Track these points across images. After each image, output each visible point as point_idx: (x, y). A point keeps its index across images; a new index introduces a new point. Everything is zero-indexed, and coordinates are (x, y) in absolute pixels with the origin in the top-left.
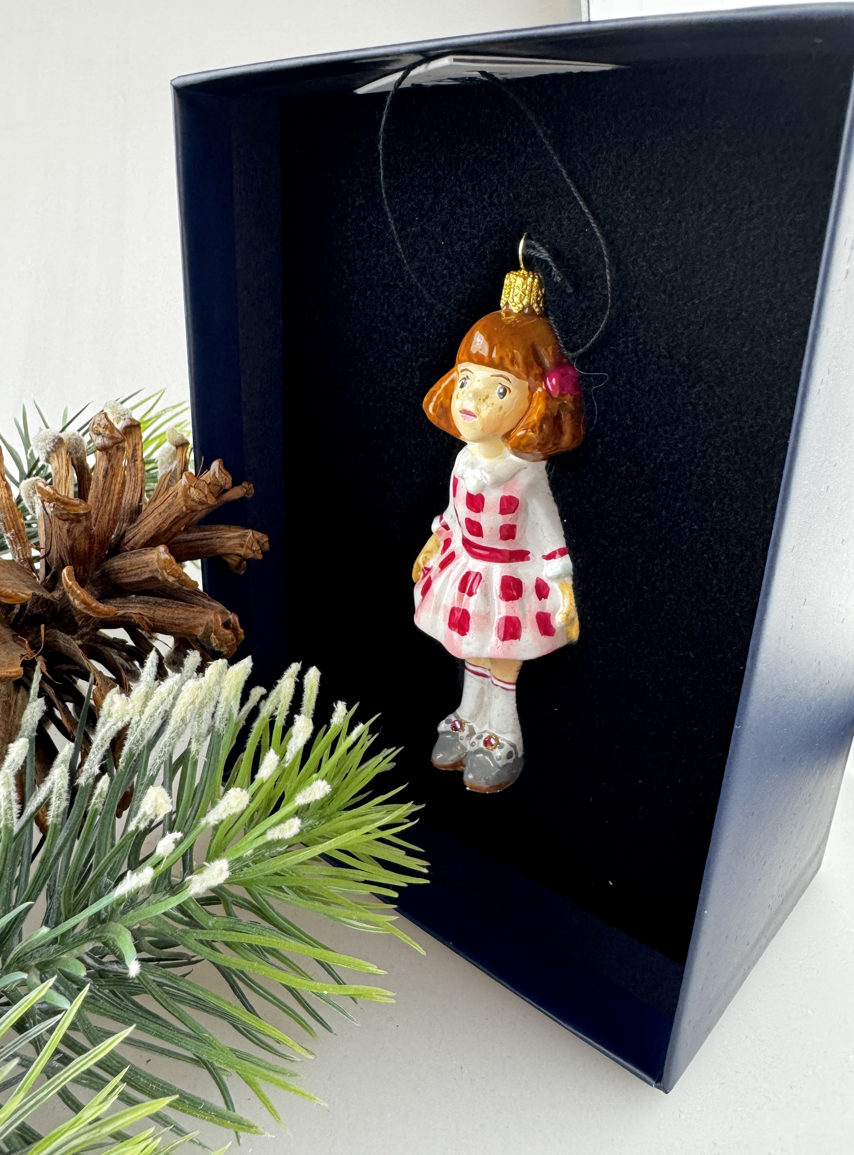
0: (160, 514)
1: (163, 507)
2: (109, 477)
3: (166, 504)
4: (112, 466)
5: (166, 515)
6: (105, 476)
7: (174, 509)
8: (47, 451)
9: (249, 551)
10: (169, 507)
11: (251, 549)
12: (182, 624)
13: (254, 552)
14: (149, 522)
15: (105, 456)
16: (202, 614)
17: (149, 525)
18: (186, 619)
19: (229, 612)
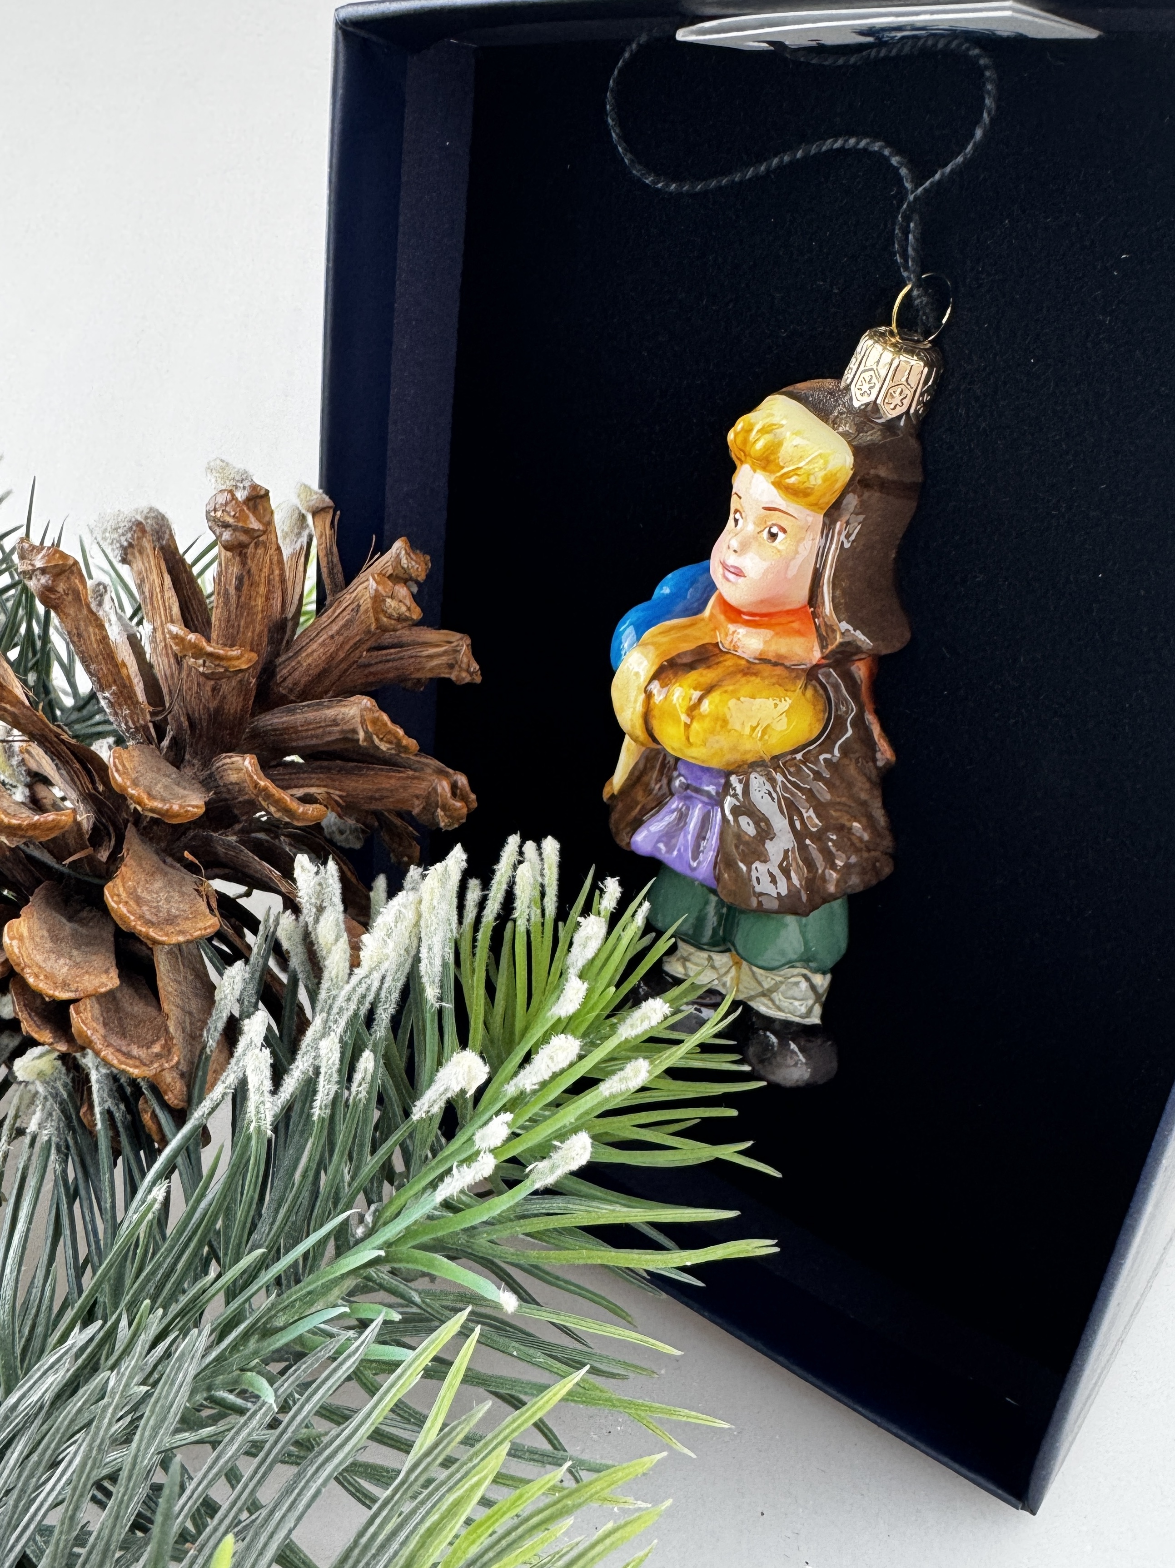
0: (332, 637)
1: (335, 628)
2: (245, 588)
3: (341, 622)
4: (249, 572)
5: (341, 639)
6: (238, 588)
7: (355, 630)
8: (122, 546)
9: (464, 674)
10: (346, 626)
11: (468, 671)
12: (387, 797)
13: (471, 674)
14: (313, 652)
15: (238, 558)
16: (416, 781)
17: (315, 655)
18: (391, 791)
19: (451, 771)
